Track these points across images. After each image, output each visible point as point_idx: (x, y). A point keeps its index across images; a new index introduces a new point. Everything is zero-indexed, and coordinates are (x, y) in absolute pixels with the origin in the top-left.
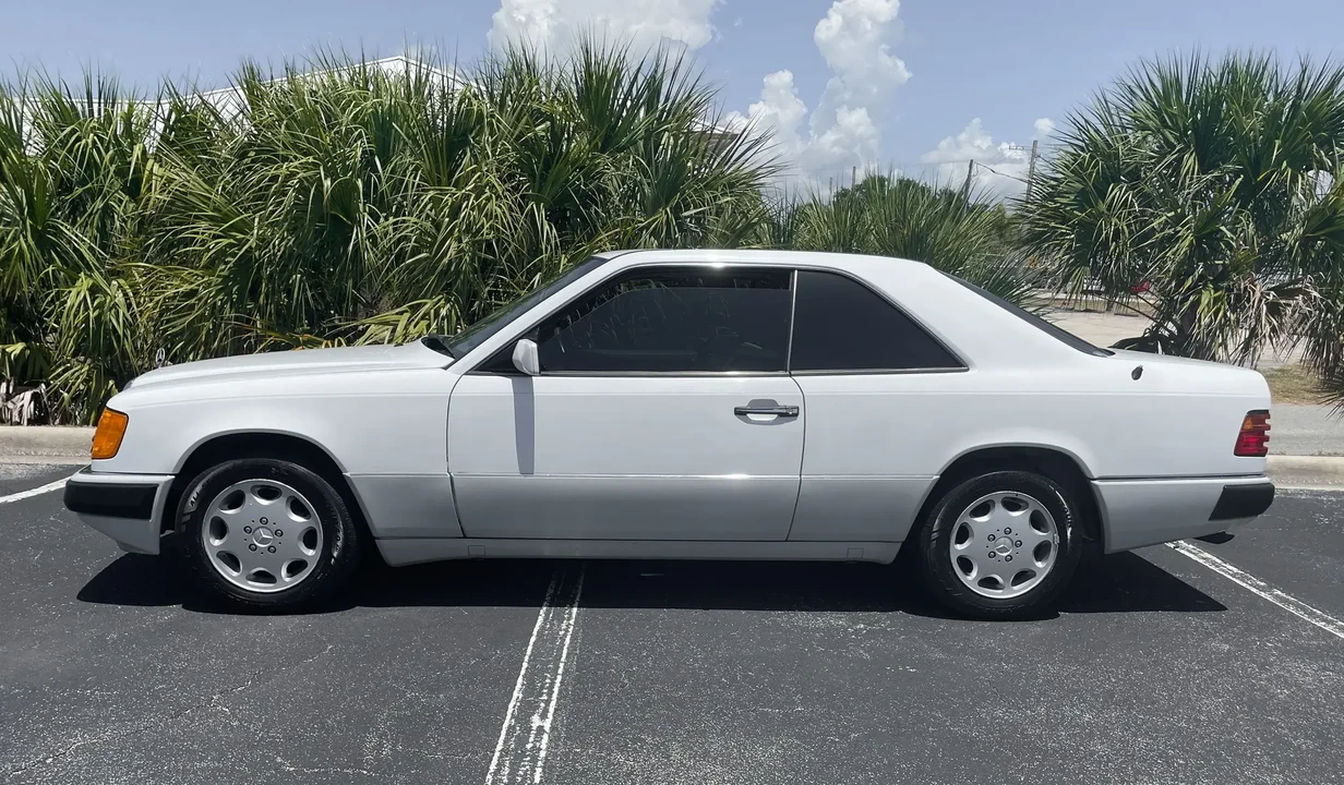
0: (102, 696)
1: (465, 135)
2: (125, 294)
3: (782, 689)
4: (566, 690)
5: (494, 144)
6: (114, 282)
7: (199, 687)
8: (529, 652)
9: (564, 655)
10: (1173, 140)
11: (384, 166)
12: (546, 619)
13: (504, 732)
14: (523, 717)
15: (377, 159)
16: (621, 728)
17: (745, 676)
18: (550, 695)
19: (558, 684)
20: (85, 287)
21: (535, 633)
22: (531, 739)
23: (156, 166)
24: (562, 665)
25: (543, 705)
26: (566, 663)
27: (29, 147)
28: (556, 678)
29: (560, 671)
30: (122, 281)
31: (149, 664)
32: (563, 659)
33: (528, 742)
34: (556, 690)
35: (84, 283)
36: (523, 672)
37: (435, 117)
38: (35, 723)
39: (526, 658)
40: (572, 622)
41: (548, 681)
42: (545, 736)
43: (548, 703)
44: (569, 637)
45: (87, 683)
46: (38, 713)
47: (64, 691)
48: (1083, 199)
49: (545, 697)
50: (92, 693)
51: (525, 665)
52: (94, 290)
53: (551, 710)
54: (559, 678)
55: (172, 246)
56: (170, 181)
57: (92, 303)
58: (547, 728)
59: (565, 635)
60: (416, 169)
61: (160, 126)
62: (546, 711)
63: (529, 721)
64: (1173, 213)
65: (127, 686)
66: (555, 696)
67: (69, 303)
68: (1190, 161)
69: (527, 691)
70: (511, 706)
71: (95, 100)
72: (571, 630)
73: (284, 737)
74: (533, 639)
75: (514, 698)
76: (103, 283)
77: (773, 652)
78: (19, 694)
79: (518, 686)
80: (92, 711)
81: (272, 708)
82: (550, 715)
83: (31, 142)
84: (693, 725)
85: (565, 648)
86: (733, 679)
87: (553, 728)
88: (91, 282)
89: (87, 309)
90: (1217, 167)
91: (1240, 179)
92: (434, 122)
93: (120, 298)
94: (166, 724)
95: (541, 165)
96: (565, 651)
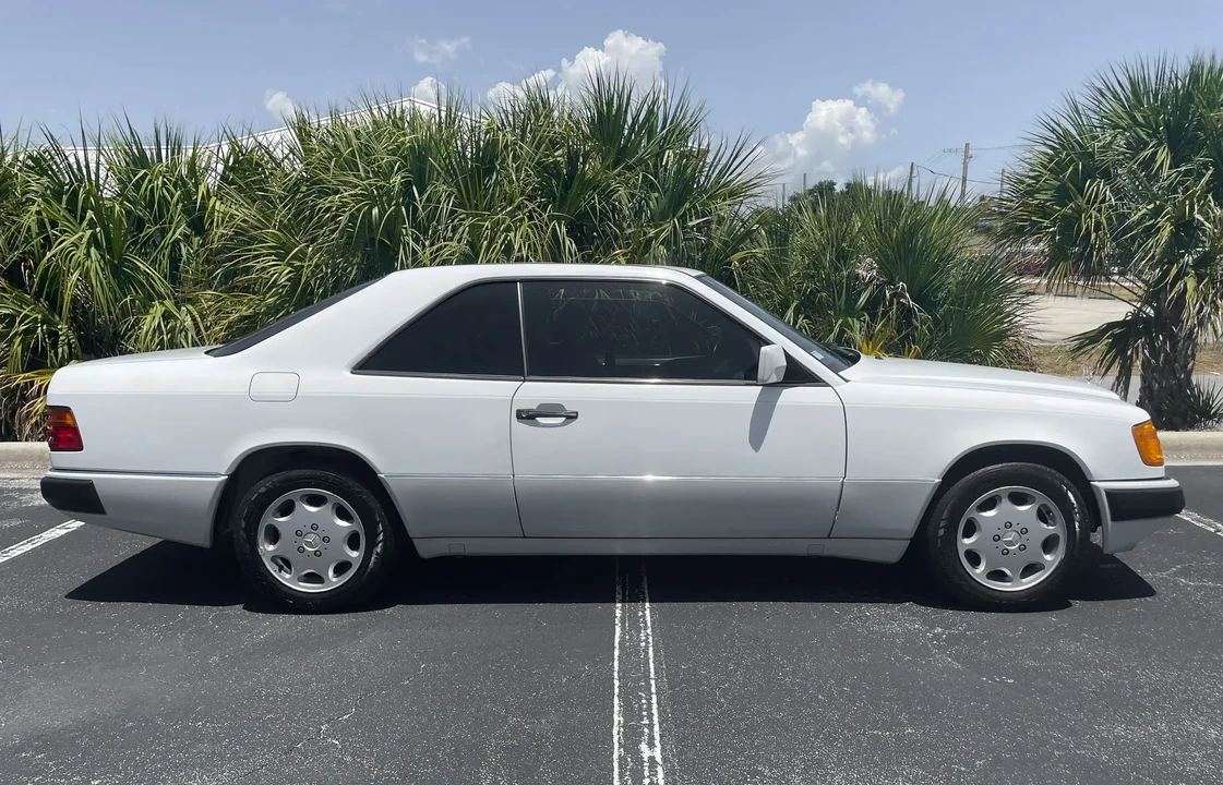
0: (214, 729)
1: (492, 162)
2: (194, 319)
3: (884, 706)
4: (665, 711)
5: (518, 170)
6: (183, 308)
7: (305, 716)
8: (616, 668)
9: (652, 671)
10: (1145, 137)
11: (420, 194)
12: (623, 628)
13: (616, 764)
14: (631, 744)
15: (414, 188)
16: (734, 759)
17: (842, 693)
18: (650, 717)
19: (655, 706)
20: (159, 314)
21: (616, 644)
22: (646, 773)
23: (218, 203)
24: (653, 682)
25: (646, 730)
26: (656, 680)
27: (105, 191)
28: (651, 698)
29: (653, 690)
30: (190, 307)
31: (253, 690)
32: (652, 675)
33: (644, 777)
34: (655, 711)
35: (158, 310)
36: (617, 691)
37: (464, 148)
38: (154, 762)
39: (616, 674)
40: (649, 631)
41: (644, 701)
42: (659, 769)
43: (651, 726)
44: (651, 649)
45: (198, 713)
46: (154, 750)
47: (176, 724)
48: (1063, 196)
49: (646, 722)
50: (204, 725)
51: (617, 683)
52: (167, 316)
53: (657, 737)
54: (654, 696)
55: (235, 275)
56: (232, 217)
57: (166, 326)
58: (659, 759)
59: (647, 648)
60: (449, 196)
61: (221, 167)
62: (651, 738)
63: (639, 752)
64: (1152, 205)
65: (236, 716)
66: (656, 718)
67: (145, 328)
68: (1163, 155)
69: (628, 711)
70: (615, 731)
71: (163, 147)
72: (650, 640)
73: (399, 775)
74: (617, 653)
75: (616, 723)
76: (173, 309)
77: (860, 662)
78: (131, 727)
79: (616, 708)
80: (206, 747)
81: (381, 740)
82: (657, 742)
83: (107, 186)
84: (806, 752)
85: (651, 661)
86: (830, 696)
87: (665, 759)
88: (164, 309)
89: (162, 333)
90: (1189, 160)
91: (1210, 172)
92: (464, 153)
93: (189, 322)
94: (280, 761)
95: (560, 188)
96: (652, 666)
